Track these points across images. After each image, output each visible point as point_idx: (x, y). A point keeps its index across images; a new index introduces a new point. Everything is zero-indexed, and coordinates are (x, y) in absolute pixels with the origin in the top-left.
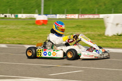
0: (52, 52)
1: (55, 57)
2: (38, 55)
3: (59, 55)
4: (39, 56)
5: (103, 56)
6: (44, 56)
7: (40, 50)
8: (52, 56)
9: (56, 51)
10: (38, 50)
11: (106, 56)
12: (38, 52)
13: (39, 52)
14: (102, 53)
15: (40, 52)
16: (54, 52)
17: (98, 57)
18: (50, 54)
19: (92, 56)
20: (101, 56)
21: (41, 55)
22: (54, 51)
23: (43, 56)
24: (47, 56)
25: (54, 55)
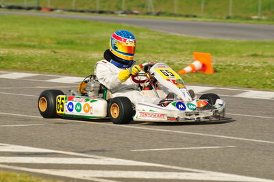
0: (83, 104)
1: (88, 115)
2: (59, 110)
3: (97, 111)
4: (60, 112)
5: (195, 117)
6: (69, 113)
7: (63, 99)
8: (82, 113)
9: (91, 102)
10: (59, 98)
11: (206, 118)
12: (58, 103)
13: (60, 101)
14: (195, 109)
15: (62, 103)
16: (87, 104)
17: (177, 119)
18: (78, 107)
19: (162, 115)
20: (188, 117)
21: (62, 111)
22: (87, 100)
23: (66, 113)
24: (74, 113)
25: (87, 111)
